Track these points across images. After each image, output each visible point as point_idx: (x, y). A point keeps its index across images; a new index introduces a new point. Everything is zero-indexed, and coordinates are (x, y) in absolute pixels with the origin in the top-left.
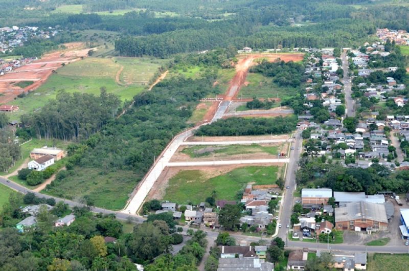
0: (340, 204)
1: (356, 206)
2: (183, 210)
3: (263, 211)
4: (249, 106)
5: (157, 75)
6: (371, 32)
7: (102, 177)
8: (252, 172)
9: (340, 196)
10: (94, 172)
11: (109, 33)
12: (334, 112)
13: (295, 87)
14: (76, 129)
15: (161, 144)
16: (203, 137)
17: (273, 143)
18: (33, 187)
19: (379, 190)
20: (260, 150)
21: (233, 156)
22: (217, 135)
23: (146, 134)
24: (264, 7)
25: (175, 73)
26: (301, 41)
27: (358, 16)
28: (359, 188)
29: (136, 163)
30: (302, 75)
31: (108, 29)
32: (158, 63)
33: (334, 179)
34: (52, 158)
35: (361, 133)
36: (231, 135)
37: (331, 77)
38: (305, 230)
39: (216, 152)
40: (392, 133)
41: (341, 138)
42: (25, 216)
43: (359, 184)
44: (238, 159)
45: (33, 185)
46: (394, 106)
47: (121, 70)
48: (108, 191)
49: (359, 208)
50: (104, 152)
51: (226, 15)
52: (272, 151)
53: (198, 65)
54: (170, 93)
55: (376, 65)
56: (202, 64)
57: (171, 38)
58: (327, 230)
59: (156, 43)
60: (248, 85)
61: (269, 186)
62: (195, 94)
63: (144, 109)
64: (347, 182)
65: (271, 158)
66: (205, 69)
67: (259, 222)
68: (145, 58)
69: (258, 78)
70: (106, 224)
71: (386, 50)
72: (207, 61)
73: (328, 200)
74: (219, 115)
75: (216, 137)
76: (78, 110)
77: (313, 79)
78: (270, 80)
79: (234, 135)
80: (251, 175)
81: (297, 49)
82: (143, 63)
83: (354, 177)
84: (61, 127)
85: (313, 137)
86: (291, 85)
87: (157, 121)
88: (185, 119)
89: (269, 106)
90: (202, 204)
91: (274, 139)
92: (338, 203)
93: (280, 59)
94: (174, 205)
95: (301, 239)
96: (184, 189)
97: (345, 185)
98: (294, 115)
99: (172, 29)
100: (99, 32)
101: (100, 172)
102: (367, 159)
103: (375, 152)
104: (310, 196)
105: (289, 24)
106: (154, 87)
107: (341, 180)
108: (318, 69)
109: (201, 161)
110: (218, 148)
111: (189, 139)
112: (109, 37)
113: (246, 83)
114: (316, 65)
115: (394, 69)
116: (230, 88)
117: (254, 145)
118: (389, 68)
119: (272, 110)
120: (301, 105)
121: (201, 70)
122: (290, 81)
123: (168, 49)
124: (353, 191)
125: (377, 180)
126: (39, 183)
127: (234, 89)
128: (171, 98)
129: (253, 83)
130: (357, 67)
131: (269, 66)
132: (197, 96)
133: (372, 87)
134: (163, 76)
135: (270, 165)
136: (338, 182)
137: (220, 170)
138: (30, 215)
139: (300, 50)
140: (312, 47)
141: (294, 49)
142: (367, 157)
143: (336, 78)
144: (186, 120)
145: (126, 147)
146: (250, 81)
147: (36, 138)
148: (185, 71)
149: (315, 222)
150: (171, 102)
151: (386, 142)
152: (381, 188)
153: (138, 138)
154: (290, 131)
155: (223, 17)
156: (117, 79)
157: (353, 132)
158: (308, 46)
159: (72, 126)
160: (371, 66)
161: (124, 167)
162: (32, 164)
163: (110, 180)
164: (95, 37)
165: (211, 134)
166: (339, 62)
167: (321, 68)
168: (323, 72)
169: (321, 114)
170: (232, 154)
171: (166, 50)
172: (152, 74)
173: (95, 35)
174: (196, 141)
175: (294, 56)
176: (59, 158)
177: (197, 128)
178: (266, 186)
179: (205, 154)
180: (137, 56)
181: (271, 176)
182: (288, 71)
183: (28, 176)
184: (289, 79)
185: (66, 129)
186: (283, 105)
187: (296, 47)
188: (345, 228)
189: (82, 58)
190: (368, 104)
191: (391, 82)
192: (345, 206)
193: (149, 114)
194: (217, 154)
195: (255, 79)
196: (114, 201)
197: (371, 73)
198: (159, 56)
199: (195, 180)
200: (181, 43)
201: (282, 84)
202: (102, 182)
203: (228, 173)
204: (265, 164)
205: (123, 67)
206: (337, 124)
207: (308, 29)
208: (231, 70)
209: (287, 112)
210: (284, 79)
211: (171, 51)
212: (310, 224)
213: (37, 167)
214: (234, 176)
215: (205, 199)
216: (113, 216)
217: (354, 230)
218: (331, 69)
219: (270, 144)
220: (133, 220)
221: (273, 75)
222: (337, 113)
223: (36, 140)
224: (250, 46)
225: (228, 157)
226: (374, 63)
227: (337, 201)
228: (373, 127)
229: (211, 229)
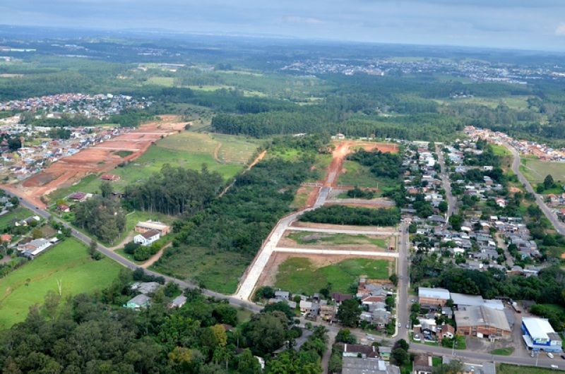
0: (459, 307)
1: (477, 311)
2: (298, 300)
3: (381, 308)
4: (351, 194)
5: (255, 156)
6: (459, 128)
7: (210, 257)
8: (364, 265)
9: (458, 299)
10: (201, 251)
11: (203, 108)
12: (436, 207)
13: (393, 178)
14: (181, 205)
15: (267, 227)
16: (308, 223)
17: (380, 235)
18: (140, 262)
19: (496, 295)
20: (368, 242)
21: (341, 246)
22: (322, 222)
23: (252, 216)
24: (349, 95)
25: (273, 154)
26: (394, 131)
27: (445, 112)
28: (476, 291)
29: (244, 246)
30: (400, 167)
31: (201, 104)
32: (253, 142)
33: (451, 280)
34: (158, 233)
35: (467, 232)
36: (336, 223)
37: (429, 172)
38: (425, 332)
39: (323, 240)
40: (497, 234)
41: (447, 235)
42: (135, 293)
43: (477, 287)
44: (347, 249)
45: (140, 261)
46: (497, 207)
47: (219, 147)
48: (217, 274)
49: (480, 313)
50: (210, 231)
51: (313, 99)
52: (380, 243)
53: (296, 148)
54: (269, 175)
55: (472, 163)
56: (299, 148)
57: (268, 119)
58: (449, 334)
59: (253, 123)
60: (346, 172)
61: (383, 281)
62: (295, 178)
63: (247, 190)
64: (465, 284)
65: (379, 251)
66: (303, 153)
67: (378, 320)
68: (240, 137)
69: (355, 166)
70: (222, 310)
71: (478, 148)
72: (304, 145)
73: (445, 301)
74: (321, 202)
75: (321, 224)
76: (184, 187)
77: (410, 171)
78: (367, 169)
79: (339, 223)
80: (362, 267)
81: (389, 139)
82: (239, 141)
83: (472, 280)
84: (166, 201)
85: (419, 232)
86: (389, 176)
87: (260, 203)
88: (288, 202)
89: (370, 196)
90: (316, 295)
91: (379, 231)
92: (456, 305)
93: (377, 149)
94: (287, 294)
95: (423, 342)
96: (294, 278)
97: (463, 286)
98: (396, 208)
99: (265, 110)
100: (192, 106)
101: (208, 251)
102: (476, 260)
103: (484, 253)
104: (427, 296)
105: (376, 113)
106: (253, 167)
107: (458, 282)
108: (415, 162)
109: (308, 248)
110: (325, 236)
111: (294, 224)
112: (203, 112)
113: (344, 170)
114: (413, 158)
115: (490, 168)
116: (328, 174)
117: (361, 236)
118: (485, 167)
119: (374, 200)
120: (403, 197)
121: (299, 154)
122: (388, 172)
123: (264, 129)
124: (470, 294)
125: (494, 284)
126: (146, 259)
127: (332, 176)
128: (272, 180)
129: (351, 171)
130: (453, 163)
131: (366, 154)
132: (297, 179)
133: (471, 185)
134: (261, 156)
135: (380, 259)
136: (455, 284)
137: (330, 259)
138: (140, 293)
139: (392, 141)
140: (404, 139)
141: (386, 139)
142: (477, 258)
143: (434, 173)
144: (289, 204)
145: (232, 227)
146: (347, 169)
147: (140, 210)
148: (283, 153)
149: (435, 324)
150: (272, 184)
151: (493, 243)
152: (498, 293)
153: (243, 220)
154: (395, 223)
155: (310, 101)
156: (216, 156)
157: (459, 230)
158: (400, 138)
159: (177, 201)
160: (467, 163)
161: (232, 248)
162: (138, 238)
163: (218, 262)
164: (189, 112)
165: (315, 221)
166: (435, 157)
167: (418, 162)
168: (420, 166)
169: (424, 209)
170: (339, 244)
171: (262, 131)
172: (250, 154)
173: (189, 109)
174: (301, 226)
175: (388, 146)
176: (163, 234)
177: (301, 213)
178: (379, 281)
179: (312, 241)
180: (233, 134)
181: (383, 270)
182: (386, 162)
183: (135, 251)
184: (387, 170)
185: (171, 205)
186: (384, 196)
187: (388, 137)
188: (467, 333)
189: (180, 131)
190: (469, 202)
191: (488, 181)
192: (465, 309)
193: (252, 195)
194: (324, 243)
195: (352, 166)
196: (225, 284)
197: (469, 171)
198: (255, 135)
199: (305, 269)
200: (277, 125)
201: (380, 174)
202: (210, 262)
203: (339, 264)
204: (375, 257)
205: (220, 144)
206: (442, 220)
207: (397, 120)
208: (327, 155)
209: (388, 204)
210: (382, 169)
211: (267, 132)
212: (431, 326)
213: (142, 241)
214: (344, 267)
215: (318, 290)
216: (227, 301)
217: (476, 336)
218: (427, 163)
219: (377, 236)
220: (246, 306)
221: (369, 164)
222: (440, 209)
223: (139, 212)
224: (343, 133)
225: (336, 246)
226: (470, 161)
227: (455, 303)
228: (477, 227)
229: (328, 323)
